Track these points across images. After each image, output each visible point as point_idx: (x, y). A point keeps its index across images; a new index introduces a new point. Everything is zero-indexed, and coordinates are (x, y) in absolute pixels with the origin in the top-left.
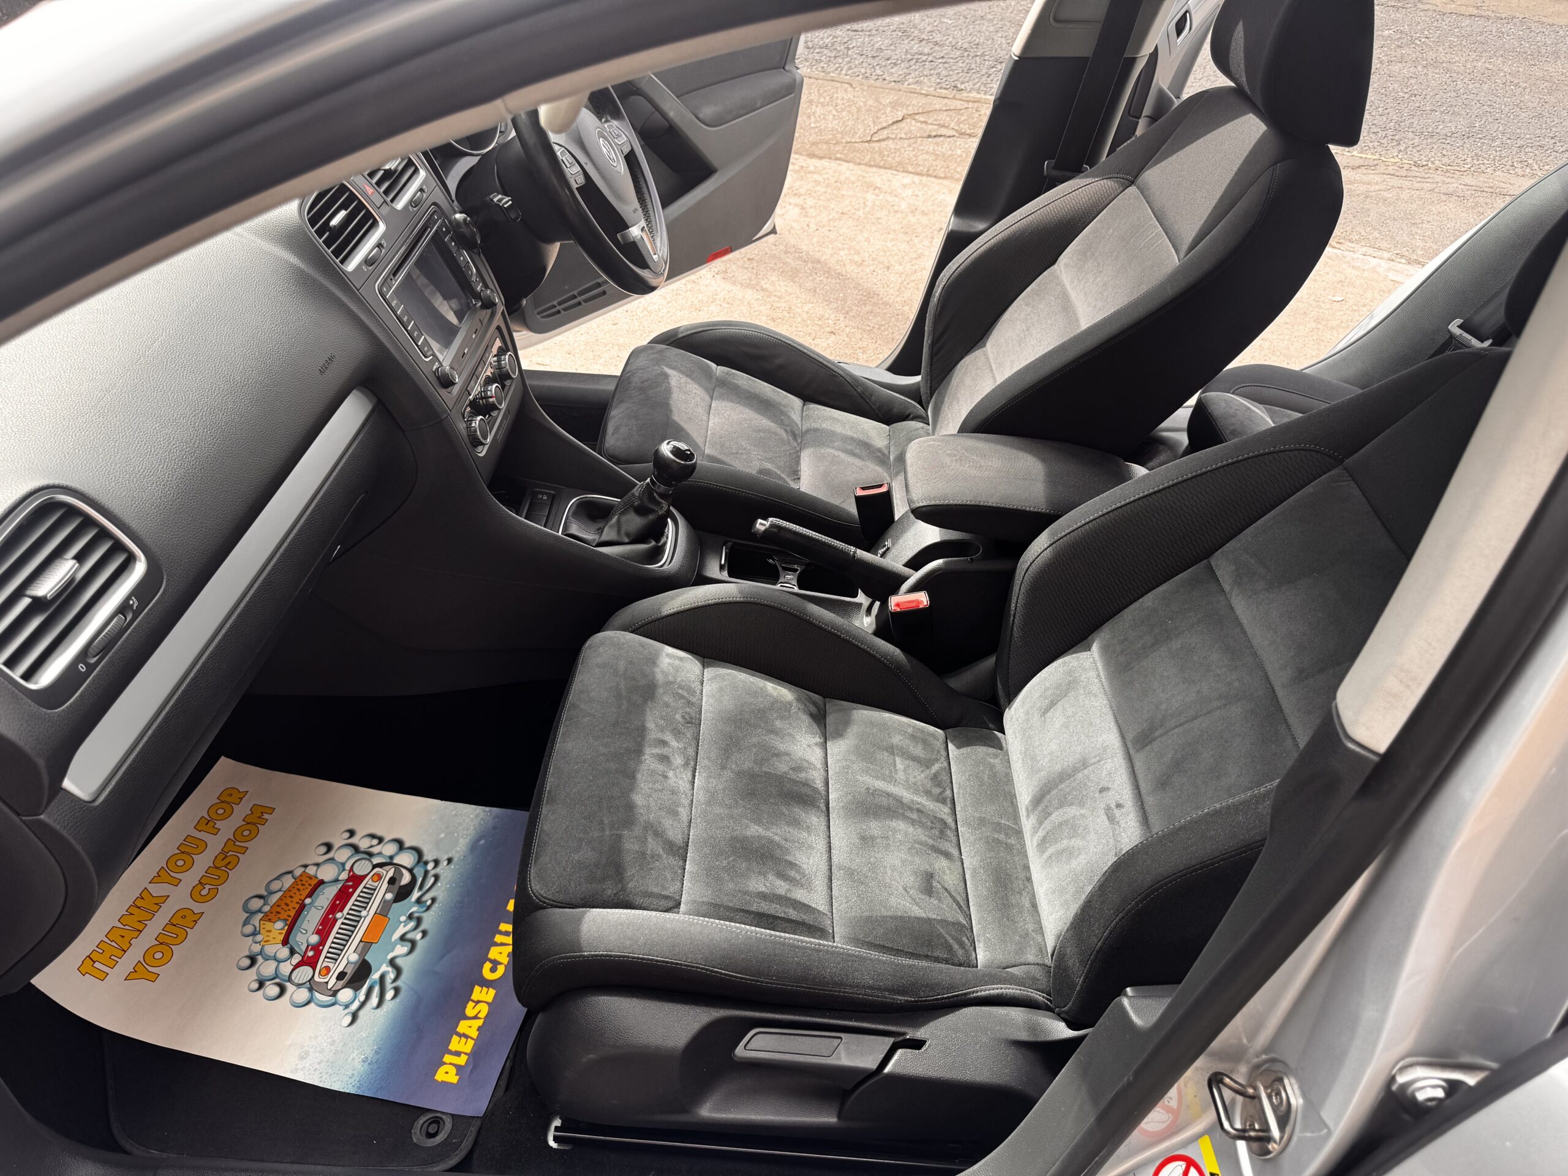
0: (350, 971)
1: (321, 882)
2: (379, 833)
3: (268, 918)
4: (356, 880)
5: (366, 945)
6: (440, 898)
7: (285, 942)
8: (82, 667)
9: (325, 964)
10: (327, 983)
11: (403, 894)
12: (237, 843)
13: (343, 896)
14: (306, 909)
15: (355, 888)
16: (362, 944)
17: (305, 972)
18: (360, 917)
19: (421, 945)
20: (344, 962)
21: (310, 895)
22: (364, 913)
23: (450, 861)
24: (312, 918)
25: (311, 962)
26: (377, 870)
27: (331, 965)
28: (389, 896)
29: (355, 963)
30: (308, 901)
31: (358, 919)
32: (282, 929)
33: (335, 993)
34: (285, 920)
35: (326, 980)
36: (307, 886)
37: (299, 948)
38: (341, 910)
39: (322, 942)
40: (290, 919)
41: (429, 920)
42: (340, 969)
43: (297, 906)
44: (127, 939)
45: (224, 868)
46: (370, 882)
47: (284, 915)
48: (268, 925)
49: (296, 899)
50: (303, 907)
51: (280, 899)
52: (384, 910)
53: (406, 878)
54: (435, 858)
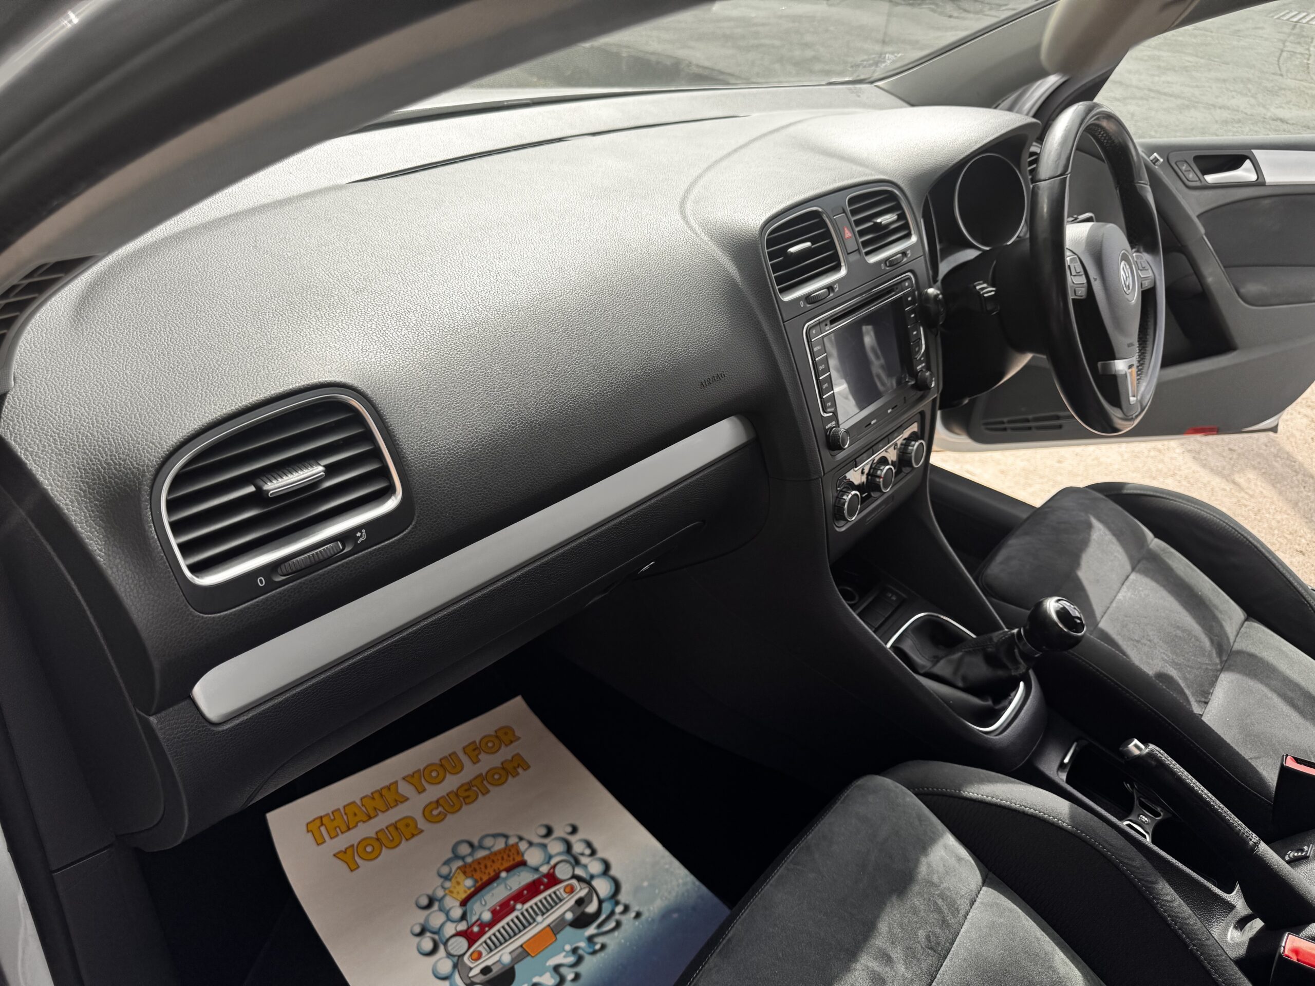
0: (496, 970)
1: (523, 863)
2: (596, 845)
3: (465, 870)
4: (552, 880)
5: (523, 954)
7: (464, 903)
8: (261, 580)
9: (481, 949)
10: (471, 969)
11: (581, 921)
12: (485, 782)
13: (533, 889)
14: (498, 881)
15: (547, 887)
16: (520, 950)
17: (459, 945)
18: (534, 920)
20: (496, 958)
21: (508, 870)
22: (539, 919)
23: (638, 915)
24: (497, 894)
25: (471, 937)
26: (574, 882)
27: (484, 953)
28: (569, 916)
29: (504, 965)
30: (503, 874)
31: (531, 920)
32: (469, 888)
34: (476, 881)
35: (472, 966)
36: (511, 859)
37: (471, 917)
38: (523, 903)
39: (491, 924)
40: (480, 883)
41: (590, 965)
42: (489, 963)
43: (492, 874)
44: (357, 819)
45: (462, 799)
46: (562, 891)
47: (477, 875)
48: (461, 877)
49: (496, 866)
50: (496, 877)
51: (484, 858)
52: (556, 929)
53: (592, 908)
54: (627, 902)
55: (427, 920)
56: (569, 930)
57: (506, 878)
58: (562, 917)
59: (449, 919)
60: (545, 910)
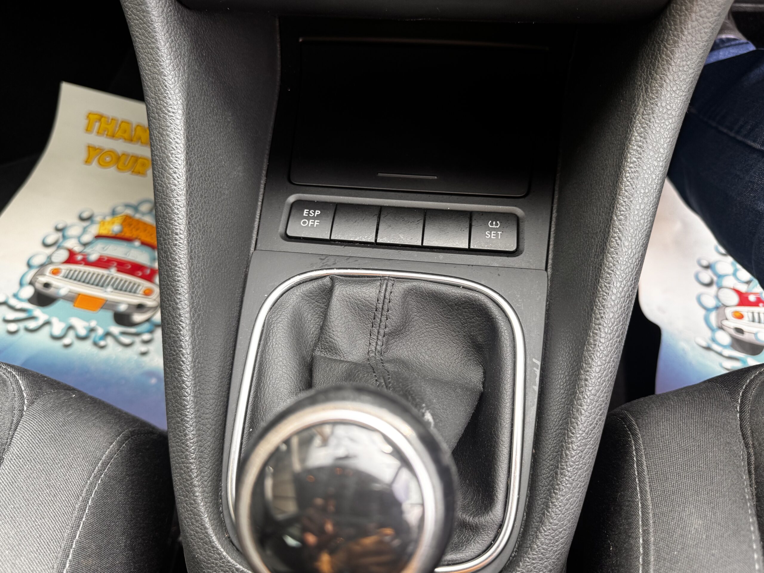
0: (50, 291)
6: (104, 354)
7: (99, 237)
19: (58, 344)
21: (144, 244)
23: (144, 354)
25: (71, 259)
28: (122, 308)
30: (137, 243)
33: (31, 283)
34: (121, 232)
50: (129, 240)
52: (106, 305)
53: (138, 317)
55: (72, 226)
56: (109, 315)
57: (136, 248)
58: (117, 303)
59: (79, 238)
60: (119, 288)
